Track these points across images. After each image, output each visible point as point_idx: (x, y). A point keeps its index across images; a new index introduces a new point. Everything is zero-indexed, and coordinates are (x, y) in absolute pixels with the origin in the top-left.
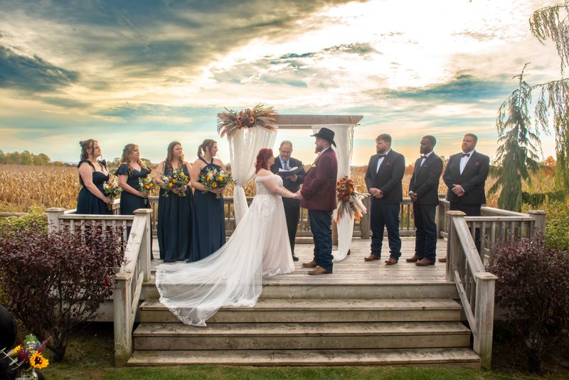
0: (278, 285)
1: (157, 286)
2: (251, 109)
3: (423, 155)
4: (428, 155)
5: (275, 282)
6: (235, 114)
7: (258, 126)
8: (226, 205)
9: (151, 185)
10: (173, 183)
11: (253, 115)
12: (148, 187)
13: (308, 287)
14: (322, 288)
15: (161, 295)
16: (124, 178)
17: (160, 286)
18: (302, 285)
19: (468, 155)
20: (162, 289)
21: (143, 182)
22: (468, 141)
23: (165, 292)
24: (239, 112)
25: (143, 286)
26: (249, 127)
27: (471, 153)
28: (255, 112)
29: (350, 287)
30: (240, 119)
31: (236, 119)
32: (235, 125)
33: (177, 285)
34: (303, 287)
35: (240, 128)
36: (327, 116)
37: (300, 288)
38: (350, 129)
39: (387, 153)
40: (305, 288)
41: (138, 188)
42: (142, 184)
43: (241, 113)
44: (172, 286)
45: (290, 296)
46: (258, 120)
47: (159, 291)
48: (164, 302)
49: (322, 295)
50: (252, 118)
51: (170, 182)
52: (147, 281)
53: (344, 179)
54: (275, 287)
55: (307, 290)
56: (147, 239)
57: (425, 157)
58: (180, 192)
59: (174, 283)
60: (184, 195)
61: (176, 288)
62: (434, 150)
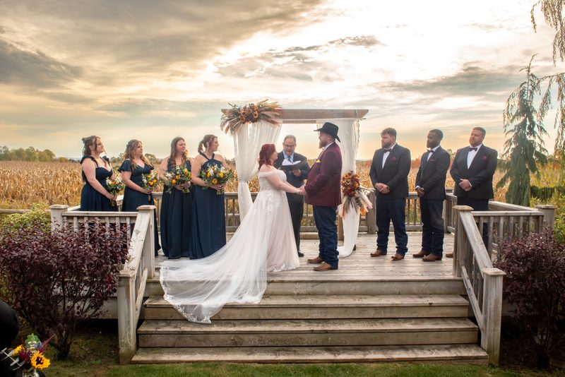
0: (283, 282)
1: (161, 283)
2: (256, 104)
3: (429, 149)
4: (434, 149)
5: (280, 279)
6: (239, 109)
7: (262, 121)
8: (231, 201)
9: (155, 181)
10: (176, 180)
11: (257, 110)
12: (152, 183)
13: (313, 284)
14: (327, 284)
15: (166, 292)
16: (127, 175)
17: (164, 283)
18: (307, 282)
19: (476, 149)
20: (166, 286)
21: (147, 178)
22: (476, 135)
23: (169, 289)
24: (243, 107)
25: (148, 283)
26: (253, 122)
27: (479, 147)
28: (259, 106)
29: (355, 284)
30: (244, 113)
31: (240, 114)
32: (238, 120)
33: (182, 282)
34: (308, 284)
35: (244, 123)
36: (332, 110)
37: (305, 284)
38: (355, 122)
39: (392, 148)
40: (310, 284)
41: (141, 185)
42: (145, 181)
43: (245, 108)
44: (176, 283)
45: (295, 292)
46: (263, 115)
47: (164, 288)
48: (168, 299)
49: (328, 291)
50: (256, 113)
51: (173, 178)
52: (151, 278)
53: (350, 174)
54: (279, 284)
55: (313, 286)
56: (151, 235)
57: (432, 151)
58: (184, 188)
59: (178, 280)
60: (188, 191)
61: (181, 285)
62: (441, 144)
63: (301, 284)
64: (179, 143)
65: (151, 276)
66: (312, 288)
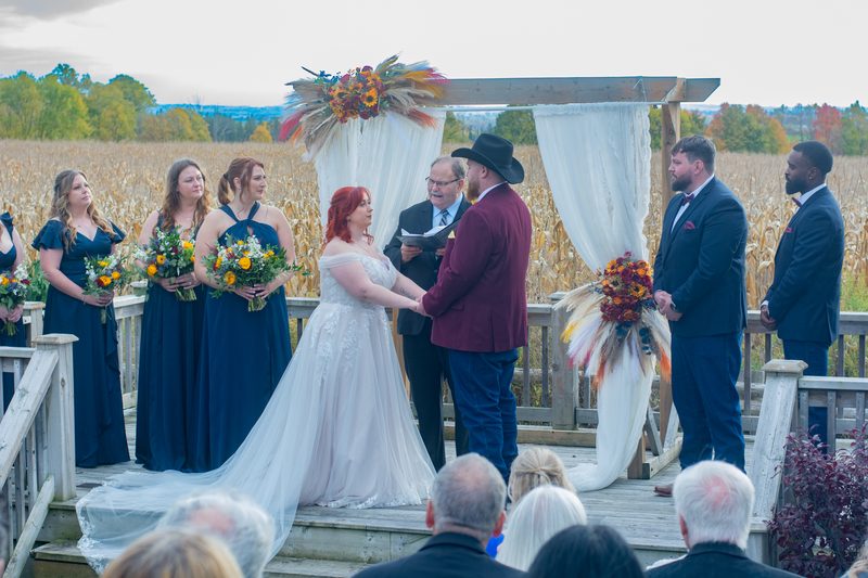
0: (334, 528)
1: (78, 511)
5: (331, 520)
9: (116, 275)
10: (158, 266)
11: (376, 85)
12: (107, 281)
13: (405, 538)
15: (86, 531)
16: (52, 258)
17: (84, 512)
18: (391, 532)
20: (87, 519)
21: (97, 267)
23: (93, 527)
25: (51, 510)
28: (383, 74)
30: (340, 95)
31: (332, 97)
32: (329, 112)
33: (119, 513)
37: (385, 538)
40: (397, 538)
41: (83, 282)
42: (92, 275)
44: (108, 513)
47: (81, 523)
48: (86, 548)
50: (373, 93)
51: (150, 262)
52: (61, 501)
53: (620, 261)
54: (330, 532)
55: (404, 544)
56: (62, 404)
58: (181, 288)
59: (112, 508)
60: (193, 296)
61: (118, 517)
63: (378, 536)
64: (184, 175)
65: (62, 497)
66: (402, 547)
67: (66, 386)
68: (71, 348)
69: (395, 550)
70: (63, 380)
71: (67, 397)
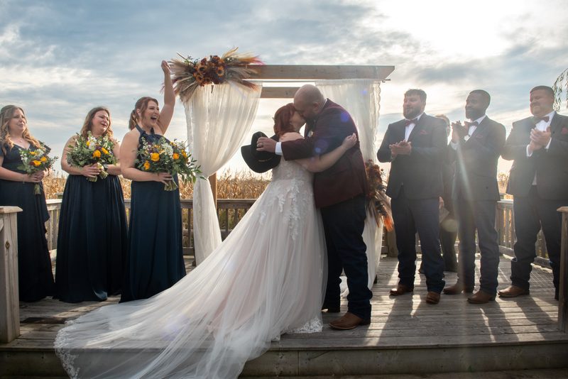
2: (221, 57)
3: (469, 121)
4: (479, 120)
6: (195, 64)
7: (230, 82)
8: (185, 211)
9: (44, 159)
11: (223, 65)
12: (38, 163)
13: (310, 354)
14: (336, 354)
18: (298, 351)
19: (546, 119)
21: (29, 156)
24: (200, 60)
26: (216, 83)
27: (551, 116)
28: (226, 59)
29: (388, 353)
31: (196, 71)
32: (193, 79)
34: (301, 354)
35: (202, 85)
37: (294, 356)
39: (418, 117)
40: (305, 355)
43: (204, 61)
45: (276, 371)
46: (232, 72)
49: (338, 368)
50: (221, 68)
55: (309, 359)
56: (6, 263)
57: (476, 124)
62: (486, 114)
63: (287, 355)
65: (7, 339)
66: (308, 361)
67: (11, 249)
68: (15, 217)
69: (302, 364)
70: (8, 243)
71: (11, 258)
